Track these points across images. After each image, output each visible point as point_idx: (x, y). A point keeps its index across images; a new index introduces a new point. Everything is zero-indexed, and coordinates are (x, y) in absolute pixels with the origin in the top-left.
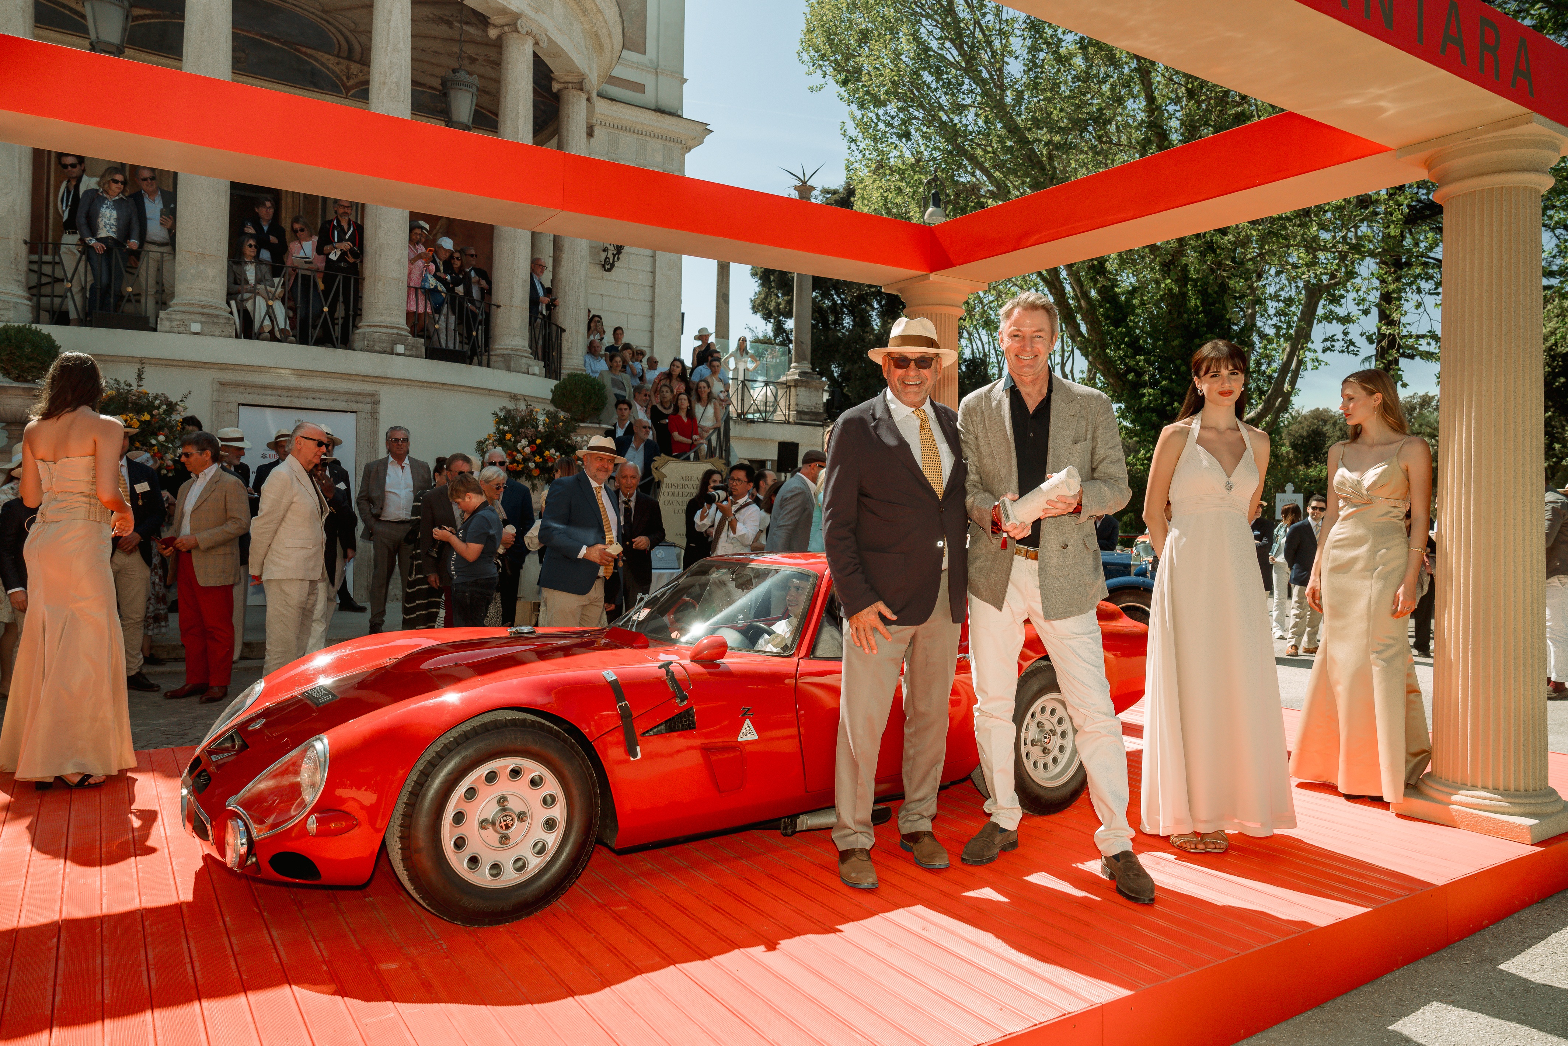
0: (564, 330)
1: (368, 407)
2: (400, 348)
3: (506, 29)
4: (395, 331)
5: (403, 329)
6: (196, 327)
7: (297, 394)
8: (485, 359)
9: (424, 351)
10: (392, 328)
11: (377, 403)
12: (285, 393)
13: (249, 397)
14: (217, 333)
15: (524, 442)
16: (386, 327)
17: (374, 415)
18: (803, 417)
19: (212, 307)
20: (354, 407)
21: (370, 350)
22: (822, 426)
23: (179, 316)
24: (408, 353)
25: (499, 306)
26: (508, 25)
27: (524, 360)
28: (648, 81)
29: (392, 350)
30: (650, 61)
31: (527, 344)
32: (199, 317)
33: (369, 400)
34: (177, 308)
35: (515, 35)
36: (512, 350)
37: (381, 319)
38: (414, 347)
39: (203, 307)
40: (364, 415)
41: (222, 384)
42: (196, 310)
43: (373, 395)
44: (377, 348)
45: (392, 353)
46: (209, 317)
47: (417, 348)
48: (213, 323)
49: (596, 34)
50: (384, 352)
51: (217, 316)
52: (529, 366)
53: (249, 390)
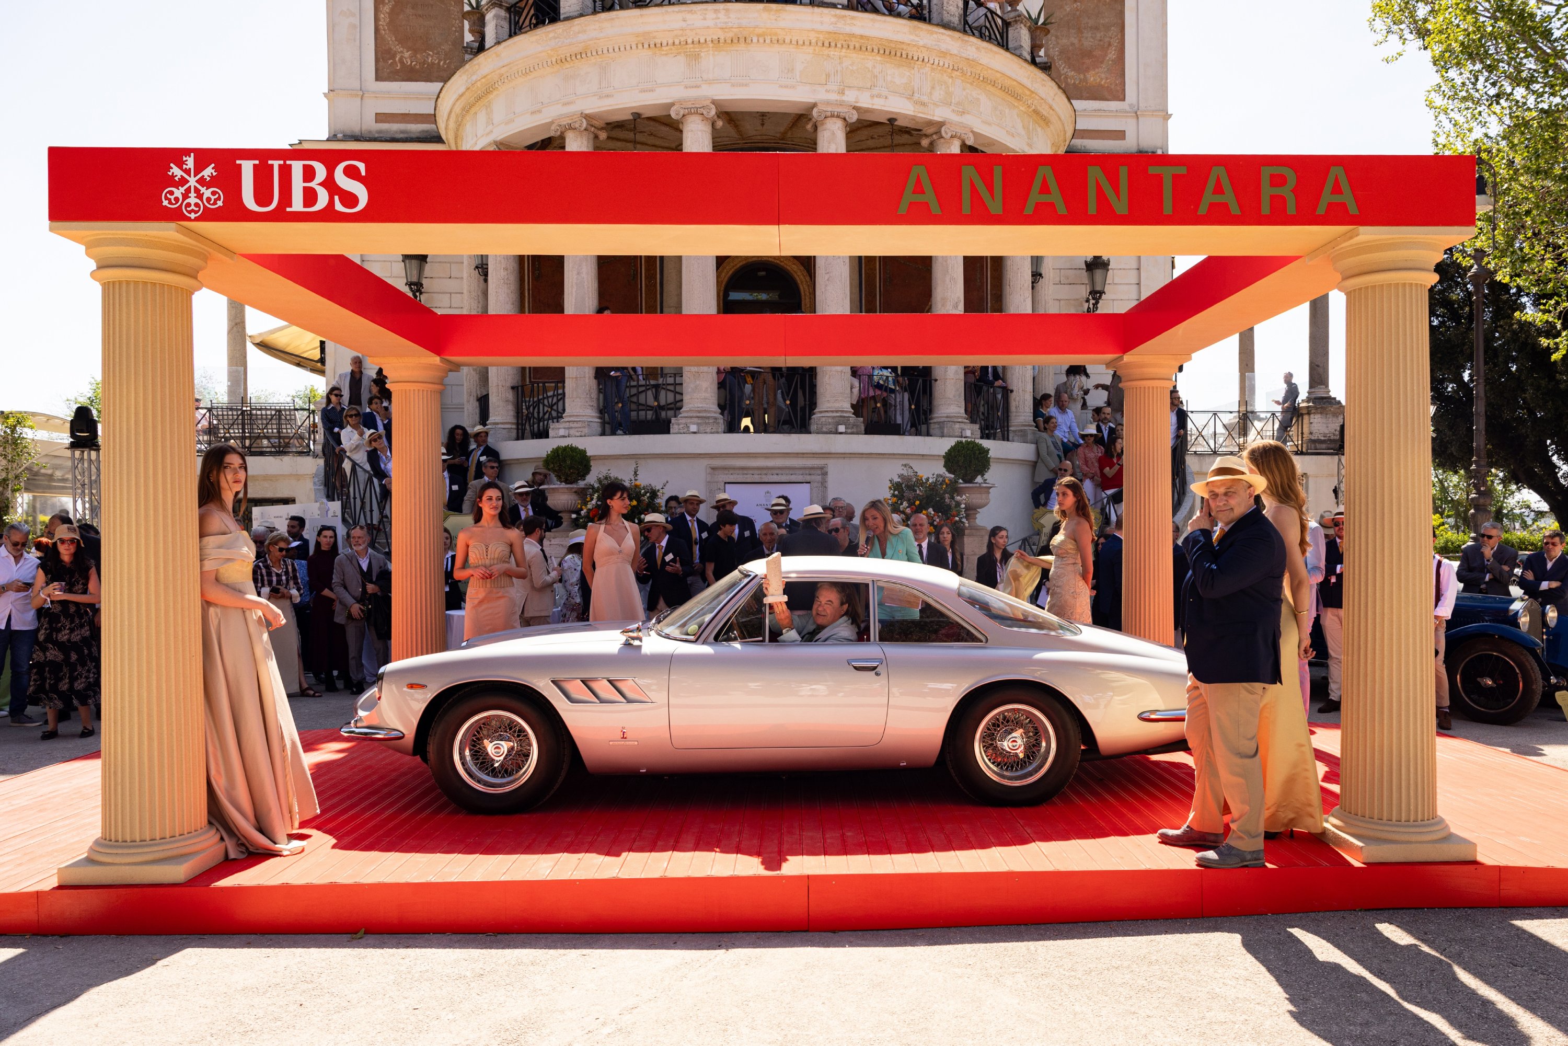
0: (1012, 391)
1: (819, 478)
2: (842, 428)
3: (935, 137)
4: (838, 414)
5: (846, 412)
6: (693, 428)
7: (765, 472)
8: (924, 427)
9: (863, 428)
10: (837, 412)
11: (825, 474)
12: (756, 472)
13: (732, 476)
14: (708, 430)
15: (905, 504)
16: (832, 412)
17: (824, 484)
18: (1318, 446)
19: (705, 411)
20: (808, 478)
21: (819, 432)
22: (1337, 454)
23: (683, 421)
24: (849, 431)
25: (936, 380)
26: (936, 133)
27: (957, 426)
28: (1128, 126)
29: (837, 429)
30: (1131, 105)
31: (963, 411)
32: (696, 420)
33: (819, 472)
34: (686, 415)
35: (942, 140)
36: (947, 417)
37: (829, 405)
38: (854, 425)
39: (699, 412)
40: (816, 484)
41: (713, 469)
42: (695, 415)
43: (822, 468)
44: (824, 429)
45: (837, 432)
46: (702, 419)
47: (857, 426)
48: (706, 423)
49: (1036, 112)
50: (830, 433)
51: (708, 418)
52: (963, 429)
53: (731, 472)
